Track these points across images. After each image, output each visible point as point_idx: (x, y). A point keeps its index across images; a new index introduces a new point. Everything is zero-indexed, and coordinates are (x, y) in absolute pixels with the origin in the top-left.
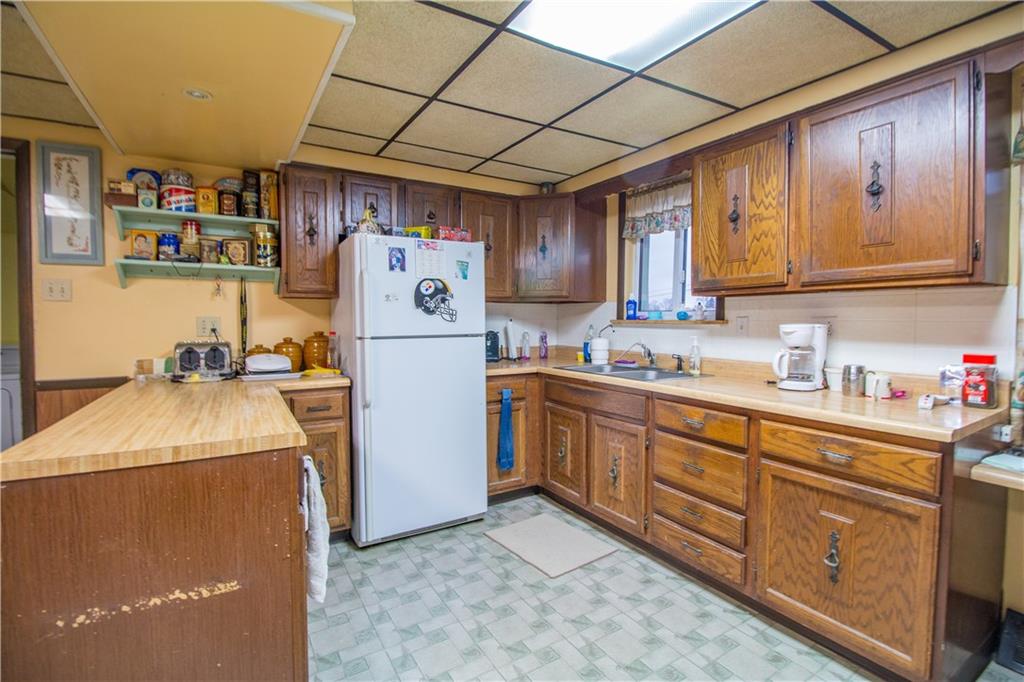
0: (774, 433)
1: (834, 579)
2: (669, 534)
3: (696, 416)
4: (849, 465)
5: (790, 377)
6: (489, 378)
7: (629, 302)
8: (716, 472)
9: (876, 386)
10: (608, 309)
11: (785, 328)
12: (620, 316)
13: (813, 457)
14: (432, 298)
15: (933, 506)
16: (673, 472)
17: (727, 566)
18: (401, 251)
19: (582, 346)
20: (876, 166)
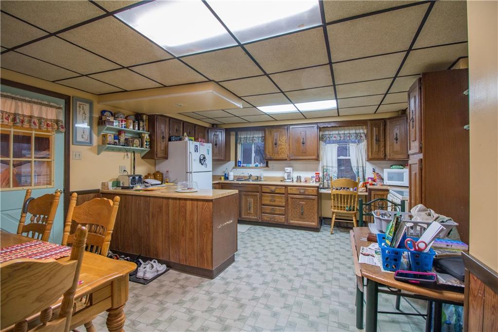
0: (291, 189)
1: (302, 214)
2: (266, 217)
3: (273, 188)
4: (304, 193)
5: (288, 179)
6: (213, 184)
7: (239, 161)
8: (278, 200)
9: (303, 180)
10: (232, 163)
11: (286, 168)
12: (236, 165)
13: (298, 193)
14: (202, 160)
15: (316, 197)
16: (267, 202)
17: (281, 219)
18: (197, 146)
19: (224, 174)
20: (303, 139)
